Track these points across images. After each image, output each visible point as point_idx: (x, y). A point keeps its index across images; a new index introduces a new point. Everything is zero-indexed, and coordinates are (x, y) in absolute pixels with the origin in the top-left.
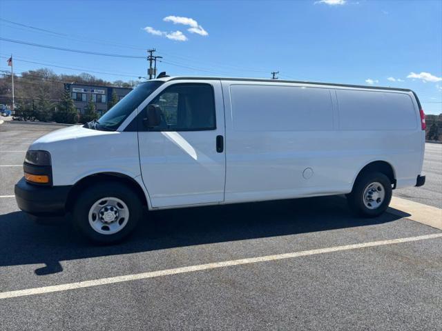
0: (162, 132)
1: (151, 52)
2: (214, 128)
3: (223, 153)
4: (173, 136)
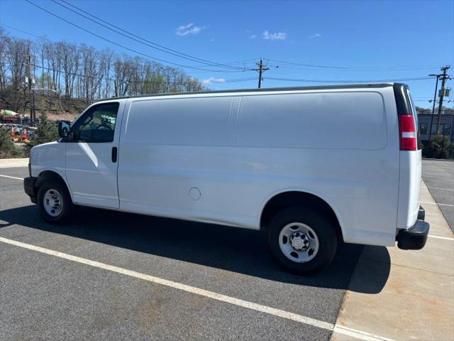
0: (79, 144)
1: (445, 69)
2: (111, 140)
3: (116, 163)
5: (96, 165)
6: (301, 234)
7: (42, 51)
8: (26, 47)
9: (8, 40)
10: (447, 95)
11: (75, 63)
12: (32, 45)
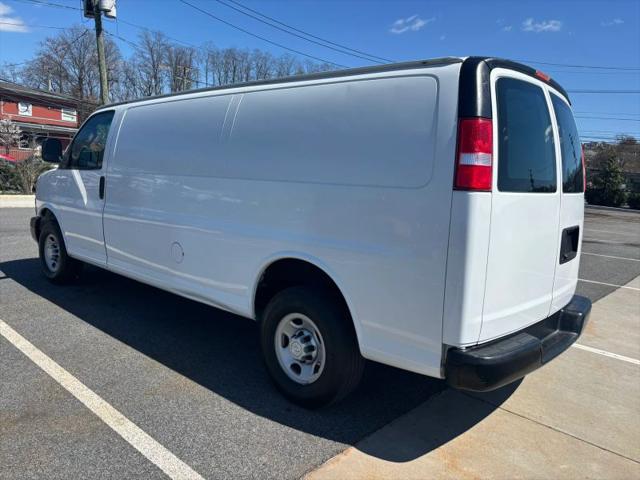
0: (72, 171)
3: (104, 200)
5: (85, 202)
6: (306, 334)
7: (207, 61)
8: (188, 57)
9: (167, 49)
11: (245, 76)
12: (195, 54)
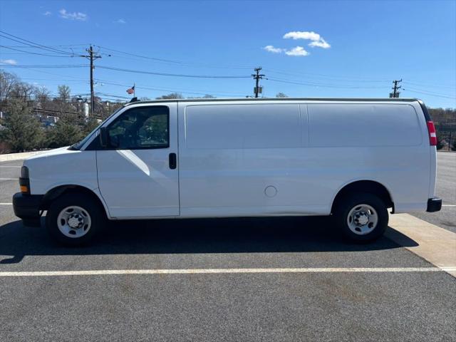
0: (118, 151)
1: (257, 70)
2: (167, 146)
3: (176, 170)
4: (128, 154)
5: (148, 173)
10: (261, 92)
